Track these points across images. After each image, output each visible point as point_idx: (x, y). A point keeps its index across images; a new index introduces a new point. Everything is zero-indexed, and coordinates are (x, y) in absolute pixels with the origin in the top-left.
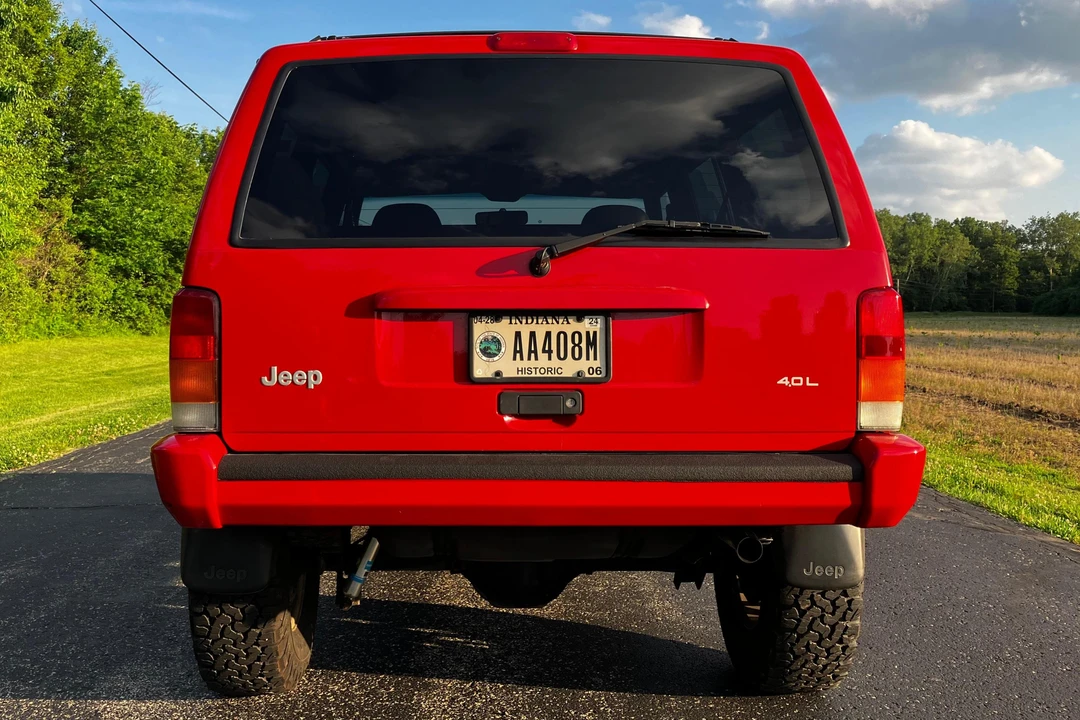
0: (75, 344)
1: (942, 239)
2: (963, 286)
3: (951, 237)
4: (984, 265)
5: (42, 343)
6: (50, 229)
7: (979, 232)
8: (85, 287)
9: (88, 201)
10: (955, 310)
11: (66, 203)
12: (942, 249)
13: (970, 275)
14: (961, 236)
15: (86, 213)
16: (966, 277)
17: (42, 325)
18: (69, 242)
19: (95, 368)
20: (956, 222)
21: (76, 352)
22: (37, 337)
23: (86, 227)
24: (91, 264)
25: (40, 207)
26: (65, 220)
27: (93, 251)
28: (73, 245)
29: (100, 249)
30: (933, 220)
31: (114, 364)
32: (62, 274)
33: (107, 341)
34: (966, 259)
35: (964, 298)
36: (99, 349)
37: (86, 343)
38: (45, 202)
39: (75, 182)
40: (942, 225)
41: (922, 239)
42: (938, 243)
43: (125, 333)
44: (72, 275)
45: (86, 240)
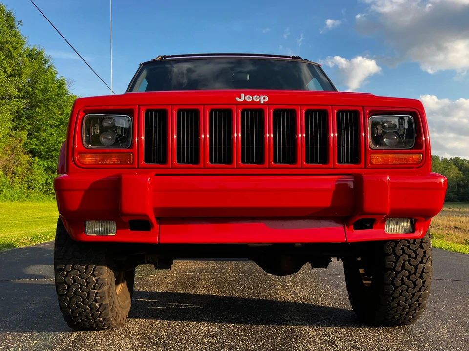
0: (25, 205)
1: (445, 167)
2: (456, 190)
3: (449, 167)
4: (465, 180)
5: (8, 204)
6: (15, 147)
7: (462, 164)
8: (31, 177)
9: (35, 133)
10: (452, 201)
11: (24, 134)
12: (445, 172)
13: (459, 185)
14: (454, 166)
15: (35, 140)
16: (457, 186)
17: (9, 195)
18: (25, 154)
19: (33, 215)
20: (451, 159)
21: (24, 208)
22: (5, 201)
23: (34, 147)
24: (35, 165)
25: (11, 136)
26: (23, 142)
27: (36, 158)
28: (26, 155)
29: (40, 158)
30: (440, 159)
31: (45, 214)
32: (20, 169)
33: (41, 204)
34: (457, 177)
35: (456, 196)
36: (37, 208)
37: (30, 205)
38: (13, 133)
39: (29, 124)
40: (445, 161)
41: (435, 167)
42: (443, 169)
43: (51, 201)
44: (25, 170)
45: (33, 153)
